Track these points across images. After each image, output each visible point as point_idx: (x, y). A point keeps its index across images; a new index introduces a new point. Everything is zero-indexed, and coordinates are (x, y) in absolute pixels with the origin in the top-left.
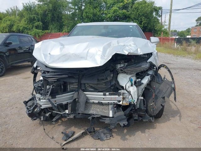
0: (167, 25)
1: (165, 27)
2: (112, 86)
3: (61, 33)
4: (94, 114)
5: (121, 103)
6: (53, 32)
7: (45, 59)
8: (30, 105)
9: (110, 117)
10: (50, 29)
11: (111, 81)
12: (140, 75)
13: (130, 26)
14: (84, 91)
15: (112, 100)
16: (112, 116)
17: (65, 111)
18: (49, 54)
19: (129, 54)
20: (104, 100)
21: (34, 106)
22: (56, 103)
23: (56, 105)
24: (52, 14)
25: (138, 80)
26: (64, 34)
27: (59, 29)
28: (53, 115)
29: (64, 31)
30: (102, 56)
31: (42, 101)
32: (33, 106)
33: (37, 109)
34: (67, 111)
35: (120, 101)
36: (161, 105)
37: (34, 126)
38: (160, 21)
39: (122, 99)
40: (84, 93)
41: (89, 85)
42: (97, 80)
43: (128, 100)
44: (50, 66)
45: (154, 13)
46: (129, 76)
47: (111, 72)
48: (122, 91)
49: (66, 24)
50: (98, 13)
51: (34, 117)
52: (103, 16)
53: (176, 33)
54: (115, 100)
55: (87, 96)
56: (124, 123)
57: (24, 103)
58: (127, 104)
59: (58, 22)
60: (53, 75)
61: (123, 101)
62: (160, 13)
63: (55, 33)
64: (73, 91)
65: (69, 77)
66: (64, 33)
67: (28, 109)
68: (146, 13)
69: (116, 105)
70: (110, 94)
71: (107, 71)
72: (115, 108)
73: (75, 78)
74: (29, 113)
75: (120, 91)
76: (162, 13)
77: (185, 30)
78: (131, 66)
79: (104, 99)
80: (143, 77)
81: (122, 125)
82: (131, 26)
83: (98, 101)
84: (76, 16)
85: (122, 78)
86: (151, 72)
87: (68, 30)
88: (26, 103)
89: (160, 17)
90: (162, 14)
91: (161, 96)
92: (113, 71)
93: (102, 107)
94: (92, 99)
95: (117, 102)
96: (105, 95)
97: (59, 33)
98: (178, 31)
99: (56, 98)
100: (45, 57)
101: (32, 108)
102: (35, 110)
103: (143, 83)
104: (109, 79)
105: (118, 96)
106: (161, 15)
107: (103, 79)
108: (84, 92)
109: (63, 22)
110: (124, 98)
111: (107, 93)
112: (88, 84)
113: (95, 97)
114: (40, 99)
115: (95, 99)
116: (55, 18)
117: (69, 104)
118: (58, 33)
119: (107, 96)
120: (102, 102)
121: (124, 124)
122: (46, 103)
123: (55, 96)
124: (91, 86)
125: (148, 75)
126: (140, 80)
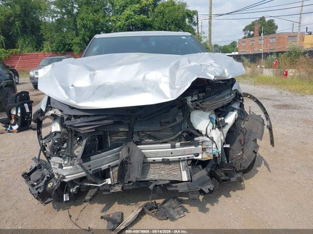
0: (206, 37)
1: (204, 40)
2: (183, 132)
3: (40, 53)
4: (156, 180)
5: (200, 157)
6: (25, 52)
7: (67, 94)
8: (38, 178)
9: (184, 182)
10: (20, 46)
11: (180, 124)
12: (221, 111)
13: (183, 38)
14: (137, 143)
15: (186, 153)
16: (187, 180)
17: (105, 182)
18: (73, 86)
19: (216, 79)
20: (173, 155)
21: (45, 179)
22: (90, 170)
23: (91, 172)
24: (22, 22)
25: (220, 119)
26: (45, 55)
27: (36, 47)
28: (82, 190)
29: (45, 49)
30: (170, 83)
31: (66, 169)
32: (43, 179)
33: (51, 184)
34: (109, 181)
35: (197, 155)
36: (254, 151)
37: (45, 213)
38: (196, 32)
39: (201, 150)
40: (138, 148)
41: (146, 134)
42: (159, 125)
43: (211, 152)
44: (79, 106)
45: (187, 20)
46: (208, 114)
47: (179, 109)
48: (201, 138)
49: (48, 38)
50: (102, 20)
51: (48, 198)
52: (110, 25)
53: (217, 49)
54: (190, 153)
55: (143, 151)
56: (209, 187)
57: (23, 176)
58: (209, 158)
59: (33, 34)
60: (87, 122)
61: (202, 153)
62: (195, 20)
63: (30, 54)
64: (118, 147)
65: (116, 123)
66: (45, 53)
67: (33, 186)
68: (177, 20)
69: (191, 161)
70: (182, 145)
71: (174, 109)
72: (189, 165)
73: (124, 123)
74: (39, 193)
75: (196, 139)
76: (199, 20)
77: (229, 44)
78: (209, 98)
79: (172, 153)
80: (226, 113)
81: (207, 191)
82: (185, 38)
83: (161, 158)
84: (65, 24)
85: (198, 117)
86: (236, 106)
87: (52, 47)
88: (27, 176)
89: (195, 25)
90: (197, 20)
91: (252, 139)
92: (181, 107)
93: (167, 167)
94: (151, 155)
95: (193, 157)
96: (173, 147)
97: (37, 53)
98: (219, 46)
99: (90, 160)
100: (66, 92)
101: (42, 184)
102: (49, 186)
103: (227, 124)
104: (178, 120)
105: (194, 147)
106: (196, 22)
107: (168, 123)
108: (139, 146)
109: (42, 34)
110: (204, 150)
111: (178, 144)
112: (143, 132)
113: (157, 152)
114: (61, 166)
115: (156, 155)
116: (27, 28)
117: (111, 169)
118: (33, 53)
119: (177, 149)
120: (168, 159)
121: (209, 189)
122: (72, 172)
123: (90, 157)
124: (148, 134)
125: (233, 109)
126: (223, 118)
